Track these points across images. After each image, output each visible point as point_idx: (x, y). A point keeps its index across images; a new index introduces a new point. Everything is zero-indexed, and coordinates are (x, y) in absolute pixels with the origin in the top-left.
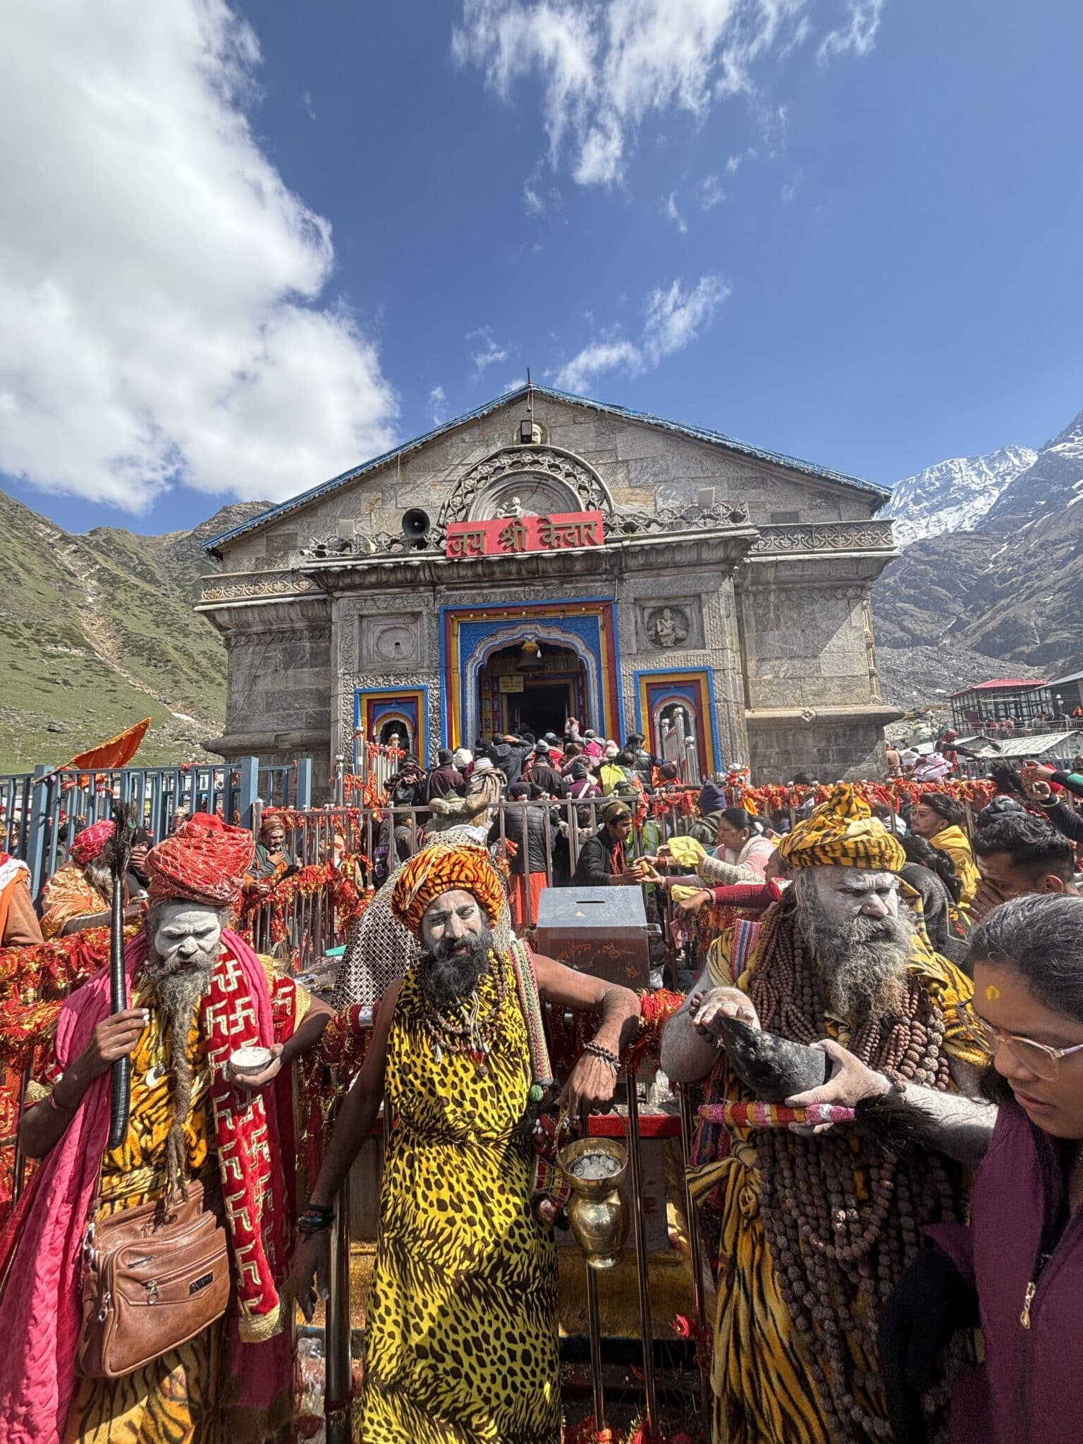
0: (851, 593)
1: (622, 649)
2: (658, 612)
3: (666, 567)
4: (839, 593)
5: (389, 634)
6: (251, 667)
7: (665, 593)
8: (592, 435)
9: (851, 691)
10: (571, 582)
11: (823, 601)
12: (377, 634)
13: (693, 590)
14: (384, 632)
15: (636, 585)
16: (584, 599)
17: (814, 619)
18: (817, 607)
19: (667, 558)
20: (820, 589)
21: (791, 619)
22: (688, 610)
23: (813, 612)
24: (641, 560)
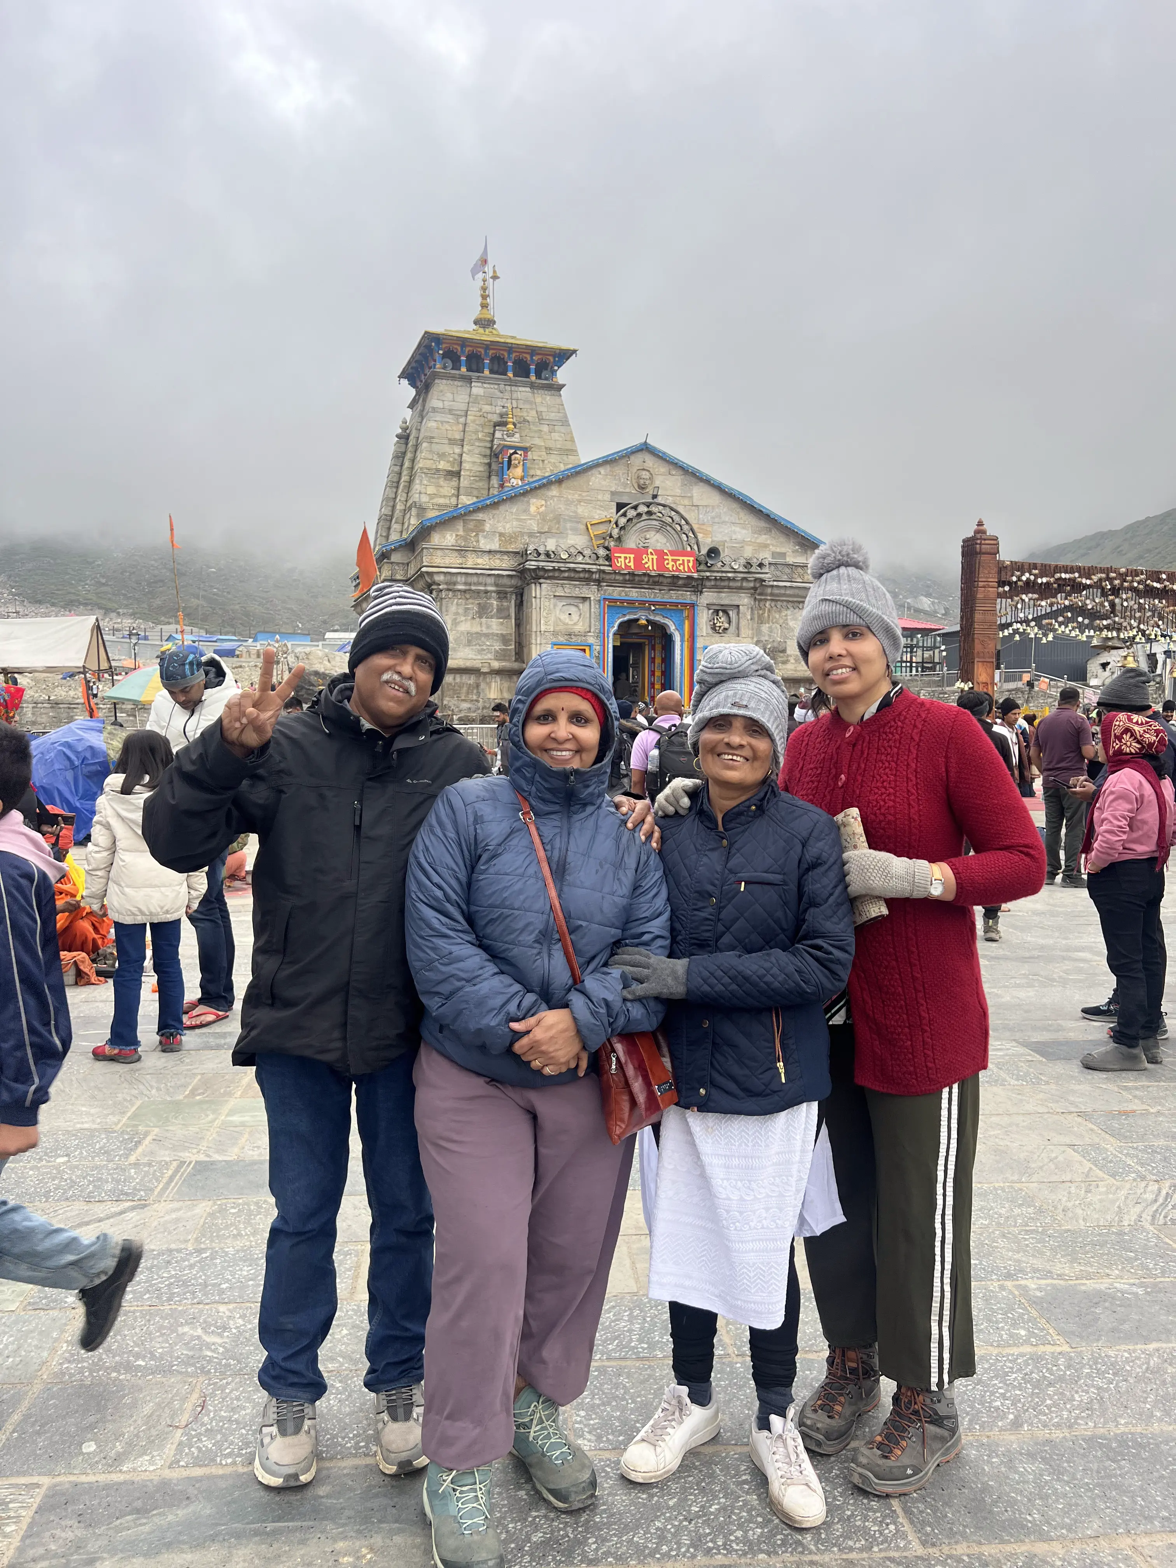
1: (698, 633)
2: (717, 612)
3: (724, 587)
7: (722, 603)
8: (679, 484)
10: (676, 591)
12: (560, 607)
13: (736, 603)
14: (563, 607)
15: (708, 597)
16: (680, 601)
17: (786, 619)
21: (776, 618)
22: (731, 613)
23: (786, 615)
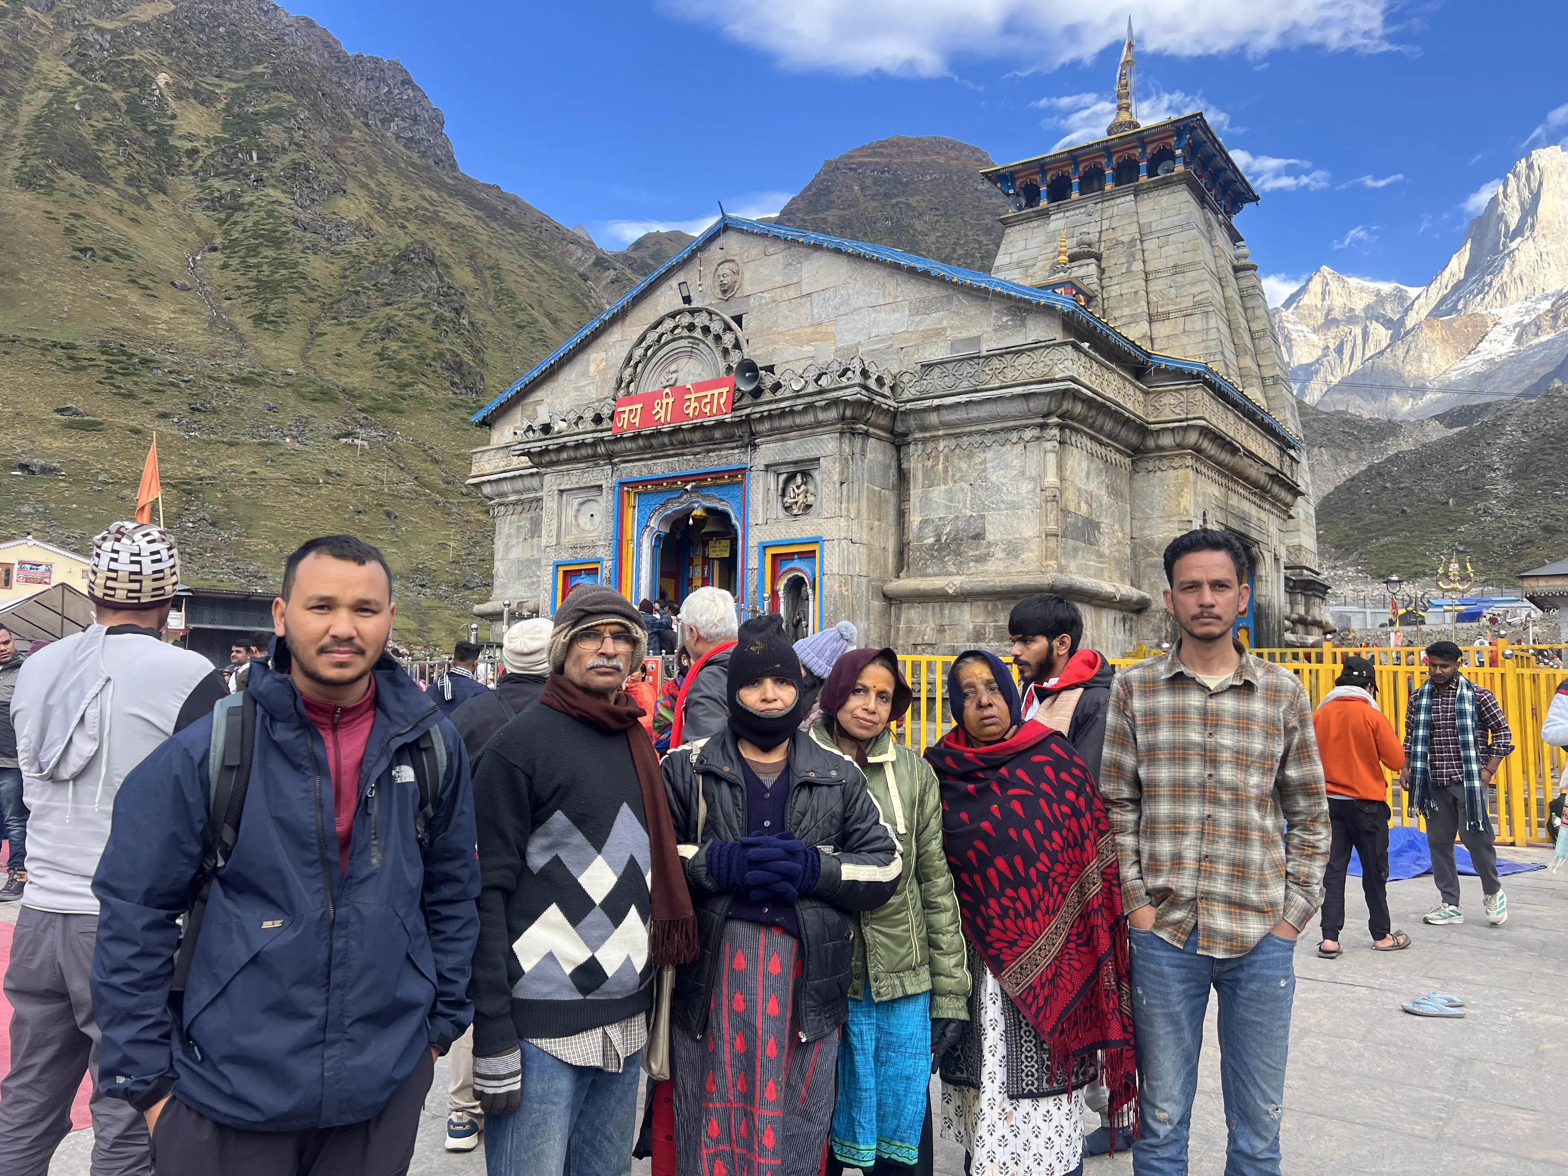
0: (1028, 434)
1: (751, 520)
2: (791, 477)
3: (791, 429)
4: (1014, 436)
5: (586, 506)
6: (509, 536)
7: (790, 458)
8: (780, 267)
9: (1017, 557)
10: (714, 450)
11: (995, 447)
12: (575, 507)
13: (813, 454)
14: (582, 504)
15: (767, 451)
16: (724, 468)
17: (984, 471)
18: (990, 455)
19: (787, 422)
20: (992, 432)
21: (961, 470)
22: (816, 474)
23: (984, 462)
24: (767, 426)
